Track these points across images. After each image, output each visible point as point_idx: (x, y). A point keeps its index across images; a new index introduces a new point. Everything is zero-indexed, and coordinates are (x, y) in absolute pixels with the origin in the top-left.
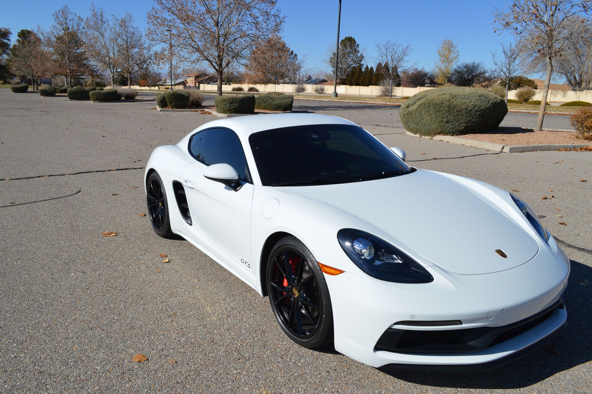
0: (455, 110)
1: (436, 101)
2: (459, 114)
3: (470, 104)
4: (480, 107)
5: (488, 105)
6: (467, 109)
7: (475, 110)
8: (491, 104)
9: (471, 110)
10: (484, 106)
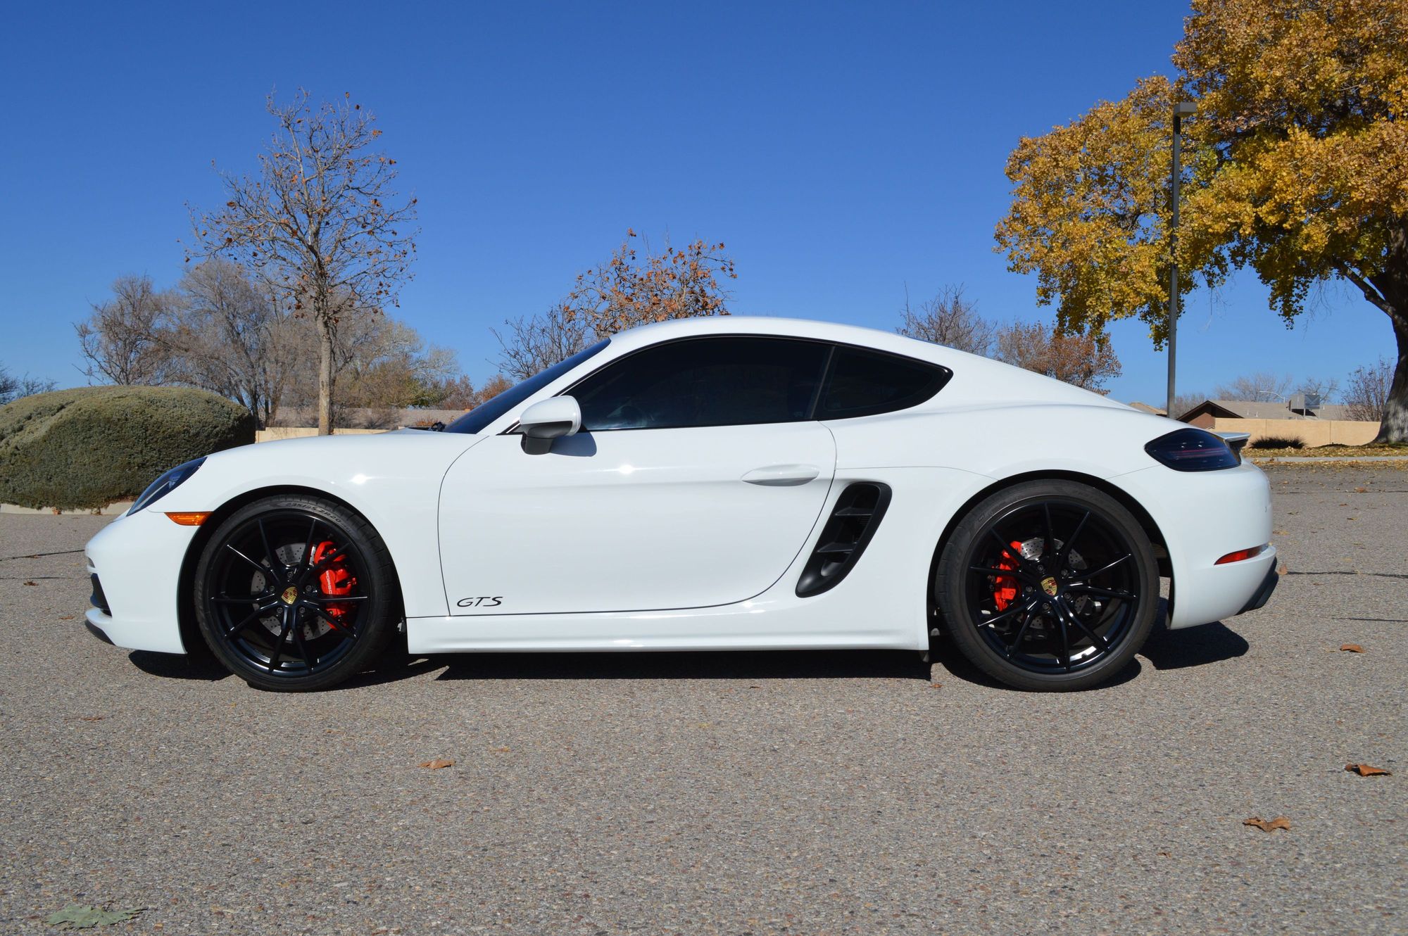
0: (160, 436)
1: (108, 414)
2: (171, 444)
3: (193, 420)
4: (215, 427)
6: (189, 432)
7: (206, 434)
9: (197, 434)
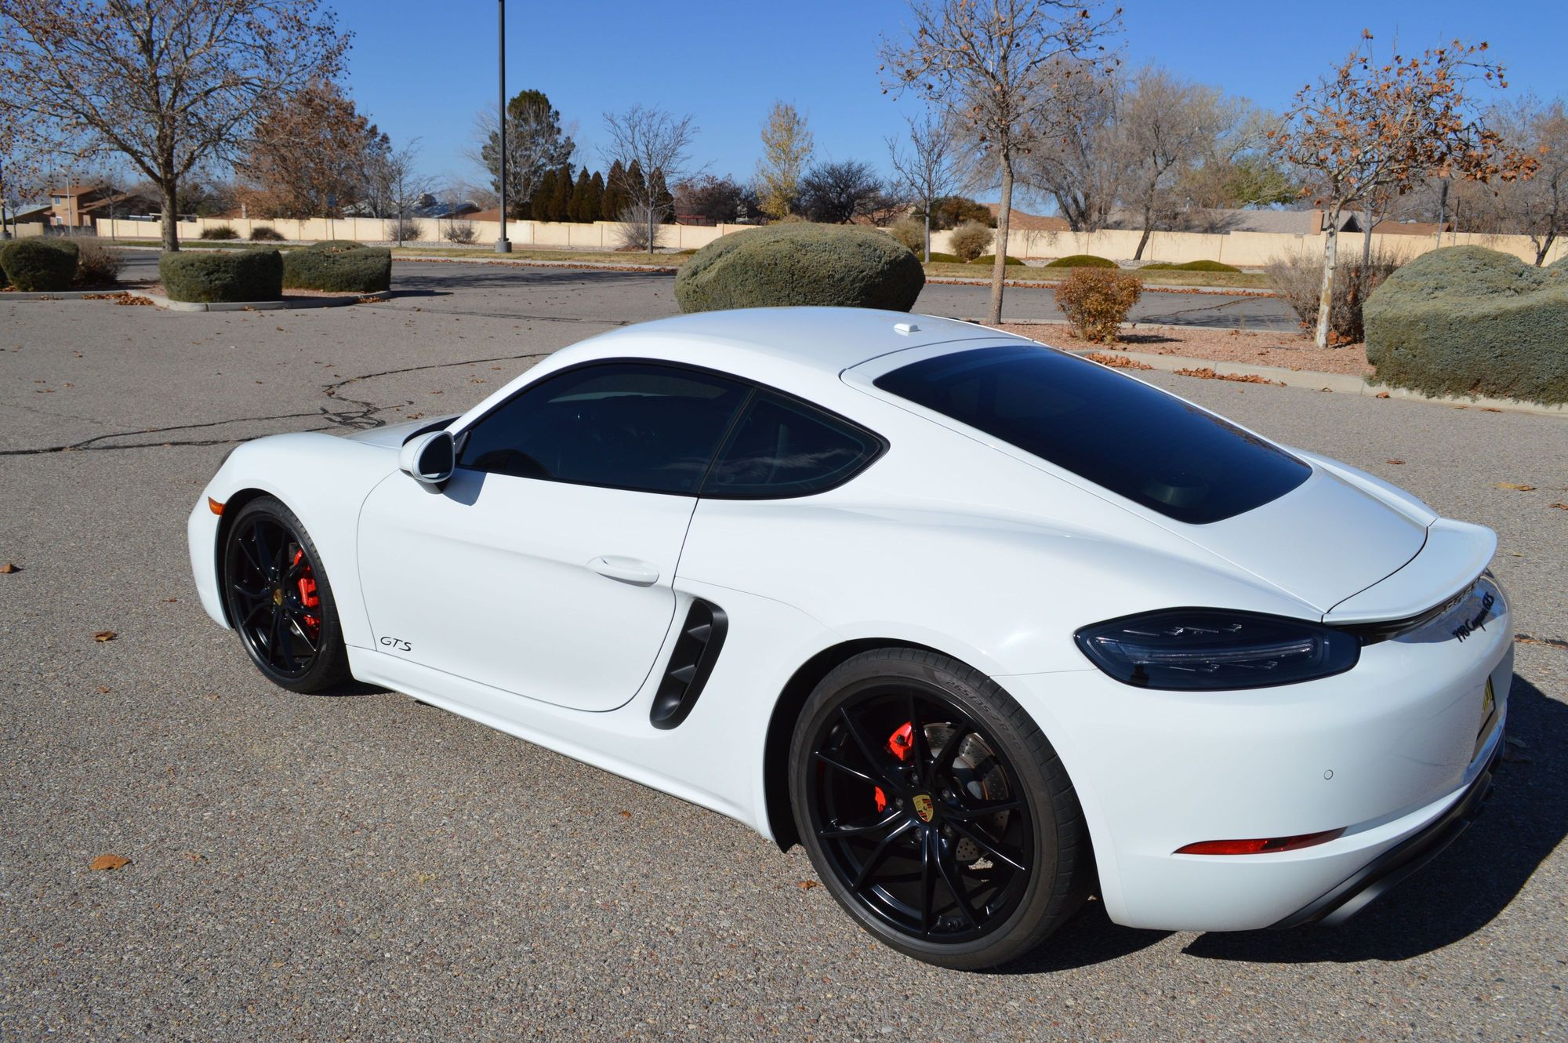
0: (805, 281)
1: (760, 258)
2: (815, 289)
3: (838, 265)
4: (862, 272)
5: (880, 267)
6: (833, 276)
7: (851, 279)
8: (886, 263)
9: (842, 279)
10: (871, 269)
